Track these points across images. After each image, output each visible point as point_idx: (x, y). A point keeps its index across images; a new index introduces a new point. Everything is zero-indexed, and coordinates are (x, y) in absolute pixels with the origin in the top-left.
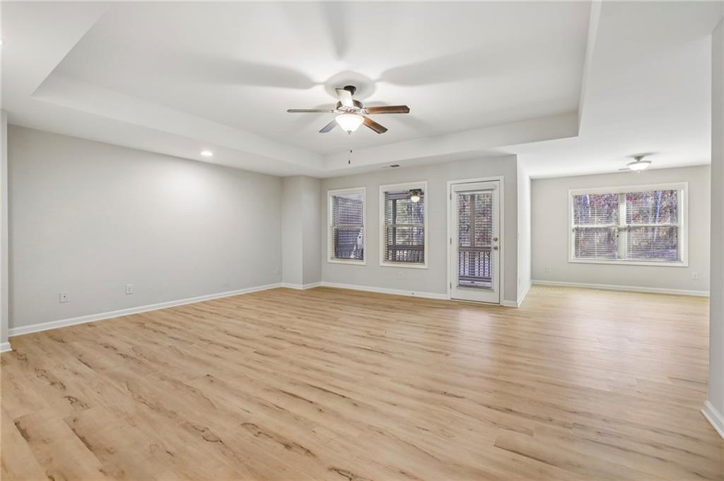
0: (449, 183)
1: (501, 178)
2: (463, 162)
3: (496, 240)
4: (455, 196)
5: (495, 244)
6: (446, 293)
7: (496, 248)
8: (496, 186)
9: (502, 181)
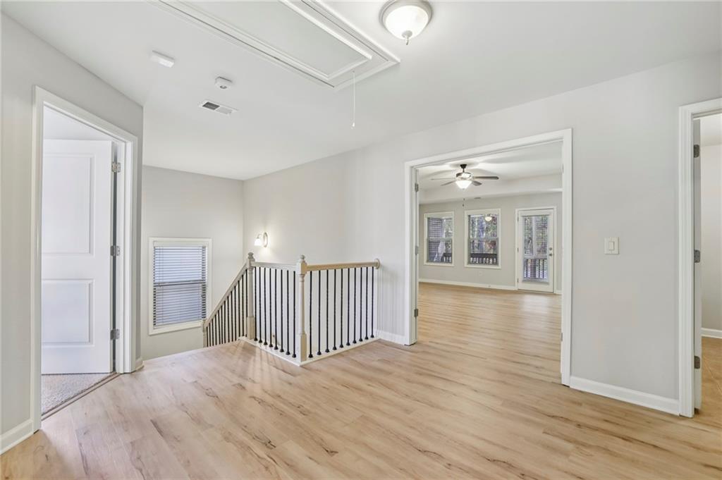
0: (517, 210)
1: (555, 207)
2: (529, 197)
3: (551, 249)
4: (521, 219)
5: (549, 252)
6: (514, 285)
7: (551, 255)
8: (551, 213)
9: (555, 210)
